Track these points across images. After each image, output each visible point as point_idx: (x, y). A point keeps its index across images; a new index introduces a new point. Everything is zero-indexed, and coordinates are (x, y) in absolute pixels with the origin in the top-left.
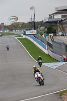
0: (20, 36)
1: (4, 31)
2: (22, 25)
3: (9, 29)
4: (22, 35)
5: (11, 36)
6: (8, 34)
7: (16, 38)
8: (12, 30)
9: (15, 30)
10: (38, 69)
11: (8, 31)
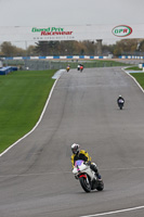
0: (137, 68)
1: (101, 57)
2: (141, 44)
3: (112, 53)
4: (140, 66)
5: (116, 68)
6: (111, 64)
7: (128, 72)
8: (119, 55)
9: (127, 55)
10: (83, 152)
11: (110, 57)
